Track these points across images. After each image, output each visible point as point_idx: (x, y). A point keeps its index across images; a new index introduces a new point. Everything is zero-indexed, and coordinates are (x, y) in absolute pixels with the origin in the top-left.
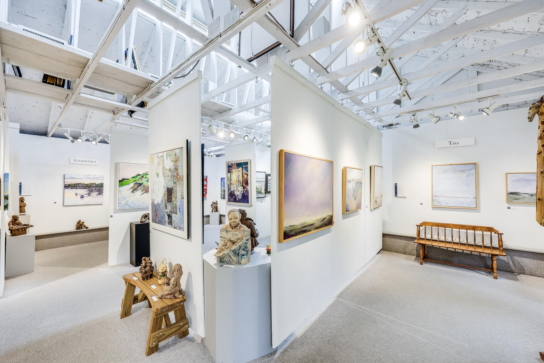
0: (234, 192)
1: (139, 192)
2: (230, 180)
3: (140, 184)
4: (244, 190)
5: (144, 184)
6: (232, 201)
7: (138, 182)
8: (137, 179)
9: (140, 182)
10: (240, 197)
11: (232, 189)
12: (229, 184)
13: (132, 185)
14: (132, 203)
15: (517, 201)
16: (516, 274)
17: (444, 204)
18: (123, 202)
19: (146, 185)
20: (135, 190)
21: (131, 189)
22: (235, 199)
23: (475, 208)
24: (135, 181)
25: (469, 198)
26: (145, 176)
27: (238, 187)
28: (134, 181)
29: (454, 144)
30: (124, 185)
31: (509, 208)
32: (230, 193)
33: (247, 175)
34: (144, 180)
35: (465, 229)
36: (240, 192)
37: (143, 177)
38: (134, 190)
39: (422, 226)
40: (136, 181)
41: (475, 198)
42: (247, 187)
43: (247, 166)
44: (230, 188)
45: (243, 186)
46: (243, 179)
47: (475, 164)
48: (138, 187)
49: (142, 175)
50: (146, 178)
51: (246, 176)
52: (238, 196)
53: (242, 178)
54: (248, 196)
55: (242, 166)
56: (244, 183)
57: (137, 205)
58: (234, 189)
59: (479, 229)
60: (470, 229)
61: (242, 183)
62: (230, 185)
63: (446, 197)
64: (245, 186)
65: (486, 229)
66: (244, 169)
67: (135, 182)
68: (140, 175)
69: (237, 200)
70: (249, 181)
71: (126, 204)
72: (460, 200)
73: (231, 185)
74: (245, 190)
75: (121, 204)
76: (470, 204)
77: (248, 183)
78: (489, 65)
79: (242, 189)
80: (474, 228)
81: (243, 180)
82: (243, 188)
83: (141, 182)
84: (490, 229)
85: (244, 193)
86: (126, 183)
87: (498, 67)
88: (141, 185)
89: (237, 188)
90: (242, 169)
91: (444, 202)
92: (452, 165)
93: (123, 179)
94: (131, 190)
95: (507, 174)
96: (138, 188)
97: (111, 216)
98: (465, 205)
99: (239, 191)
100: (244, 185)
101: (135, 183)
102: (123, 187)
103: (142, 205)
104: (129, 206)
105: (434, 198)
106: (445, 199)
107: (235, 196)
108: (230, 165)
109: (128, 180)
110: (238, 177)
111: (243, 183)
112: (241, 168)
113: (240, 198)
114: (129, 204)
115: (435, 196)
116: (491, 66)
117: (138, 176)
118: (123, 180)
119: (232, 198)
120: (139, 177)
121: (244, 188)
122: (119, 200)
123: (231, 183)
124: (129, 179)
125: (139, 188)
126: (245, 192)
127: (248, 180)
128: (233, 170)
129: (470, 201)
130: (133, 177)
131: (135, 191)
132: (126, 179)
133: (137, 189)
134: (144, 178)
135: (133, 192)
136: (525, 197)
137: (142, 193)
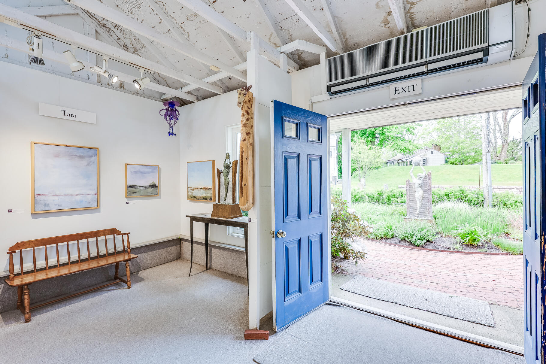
15: (135, 194)
16: (135, 273)
17: (54, 207)
23: (95, 208)
25: (89, 195)
29: (70, 115)
31: (127, 203)
35: (85, 238)
39: (15, 252)
41: (96, 194)
47: (96, 149)
59: (102, 233)
60: (91, 237)
63: (58, 195)
65: (109, 232)
72: (78, 198)
76: (91, 203)
78: (111, 31)
80: (96, 234)
84: (113, 231)
87: (119, 39)
91: (53, 203)
92: (66, 146)
95: (127, 165)
98: (84, 205)
105: (38, 198)
106: (56, 198)
115: (39, 195)
116: (112, 34)
129: (89, 199)
136: (140, 190)
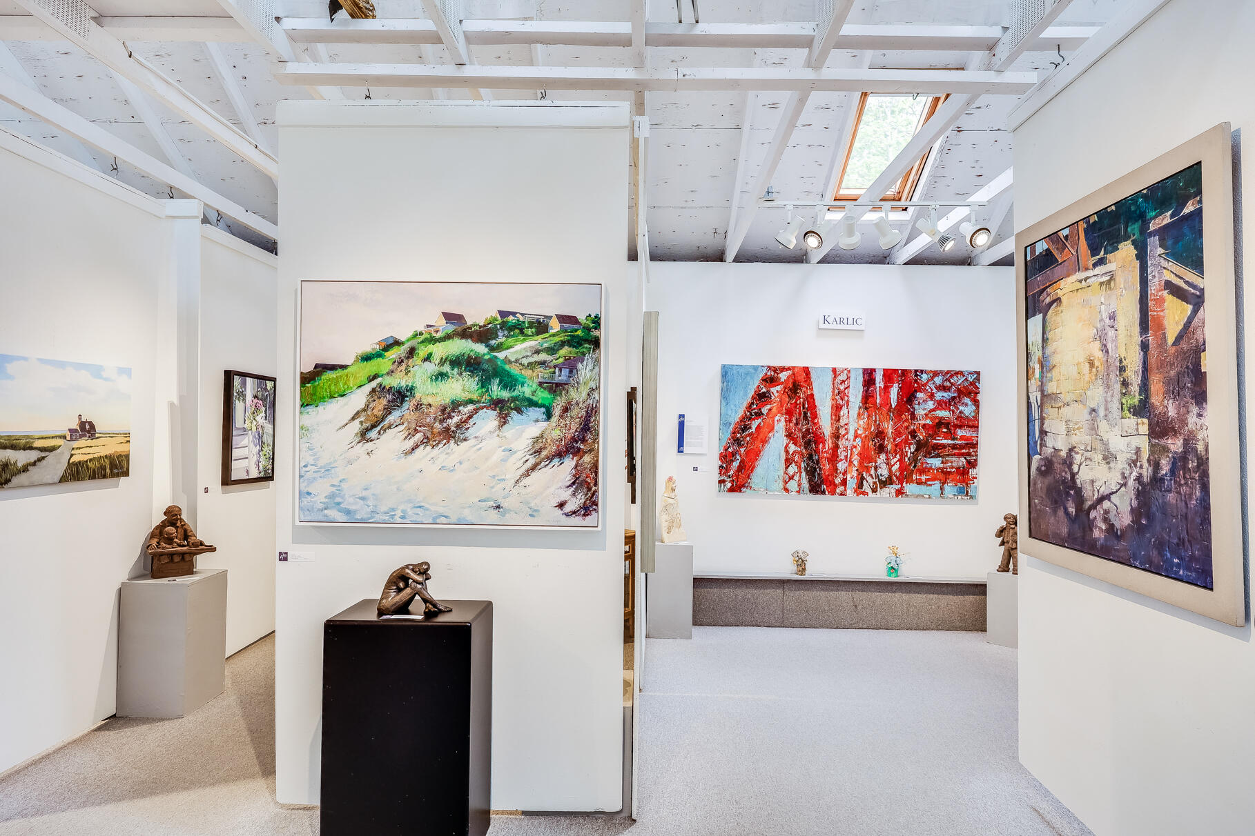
0: (1068, 462)
1: (392, 441)
2: (1042, 367)
3: (401, 396)
4: (1157, 451)
5: (418, 395)
6: (1060, 542)
7: (389, 382)
8: (384, 365)
9: (398, 381)
10: (1122, 508)
11: (1057, 442)
12: (1035, 396)
13: (358, 399)
14: (363, 499)
18: (322, 490)
19: (430, 400)
20: (373, 426)
21: (357, 422)
22: (1082, 519)
24: (375, 377)
26: (423, 351)
27: (1103, 426)
28: (371, 379)
30: (322, 399)
32: (1038, 469)
33: (1196, 300)
34: (418, 375)
36: (1121, 464)
37: (412, 352)
38: (371, 427)
40: (379, 380)
42: (1192, 419)
43: (1189, 208)
44: (1043, 433)
45: (1142, 409)
46: (1145, 347)
48: (388, 411)
49: (406, 347)
50: (428, 359)
51: (1174, 314)
52: (1101, 500)
53: (1138, 340)
54: (1206, 508)
55: (1134, 228)
56: (1156, 387)
57: (384, 509)
58: (1074, 440)
61: (1135, 381)
62: (1041, 407)
64: (1172, 412)
66: (1155, 248)
67: (374, 384)
68: (397, 343)
69: (1096, 534)
70: (1216, 364)
71: (334, 500)
73: (1050, 412)
74: (1165, 449)
75: (309, 498)
77: (1199, 378)
79: (1144, 443)
81: (1154, 352)
82: (1144, 429)
83: (403, 384)
85: (1156, 480)
86: (333, 387)
88: (403, 401)
89: (1094, 429)
90: (1142, 256)
93: (317, 366)
94: (356, 427)
96: (391, 419)
97: (283, 557)
99: (1109, 458)
100: (1156, 399)
101: (374, 390)
102: (320, 408)
103: (410, 512)
104: (348, 512)
107: (1079, 499)
108: (1041, 247)
109: (339, 372)
110: (1101, 337)
111: (1145, 387)
112: (1127, 250)
113: (1124, 520)
114: (349, 502)
117: (387, 348)
118: (321, 369)
119: (1055, 511)
120: (394, 353)
121: (1160, 429)
122: (301, 477)
123: (1051, 388)
124: (343, 367)
125: (393, 417)
126: (1165, 469)
127: (1200, 349)
128: (1066, 286)
130: (367, 358)
131: (373, 434)
132: (333, 368)
133: (383, 419)
134: (416, 360)
135: (363, 436)
137: (410, 444)
